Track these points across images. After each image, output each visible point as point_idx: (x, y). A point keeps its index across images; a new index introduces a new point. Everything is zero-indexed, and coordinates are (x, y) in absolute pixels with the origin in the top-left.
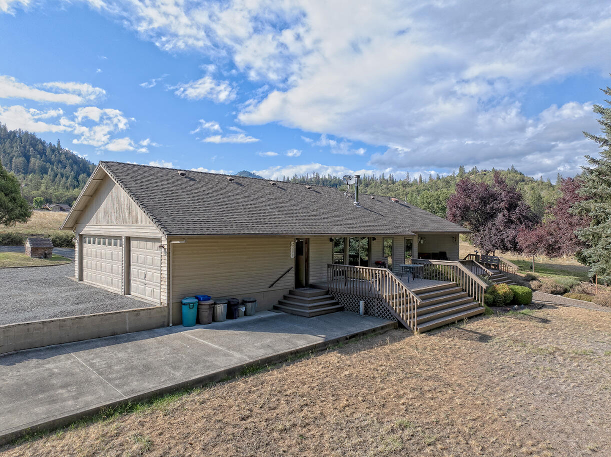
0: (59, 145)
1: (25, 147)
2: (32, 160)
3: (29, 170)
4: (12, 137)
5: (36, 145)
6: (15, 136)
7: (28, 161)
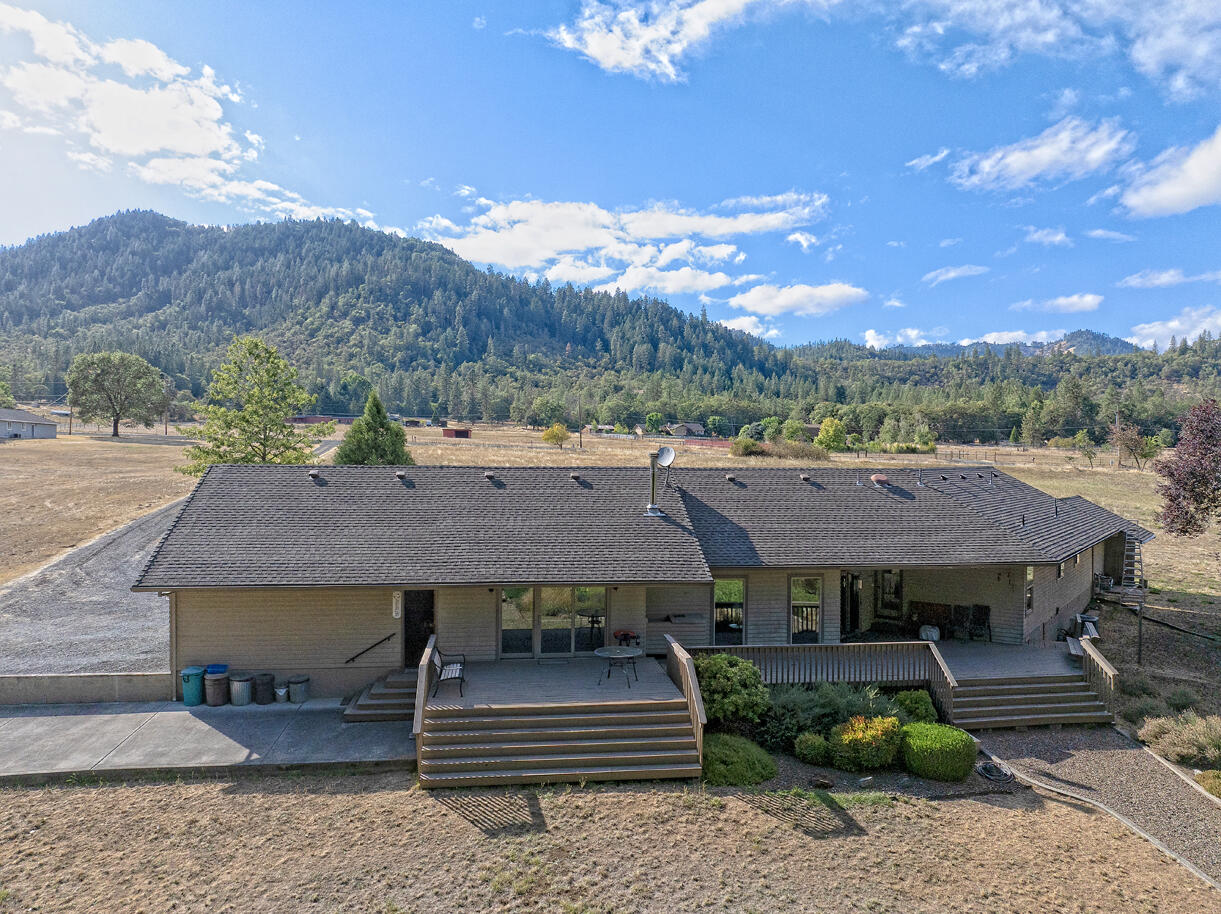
0: (704, 315)
1: (652, 326)
2: (662, 345)
3: (657, 364)
4: (634, 310)
5: (668, 321)
6: (639, 308)
7: (656, 347)
